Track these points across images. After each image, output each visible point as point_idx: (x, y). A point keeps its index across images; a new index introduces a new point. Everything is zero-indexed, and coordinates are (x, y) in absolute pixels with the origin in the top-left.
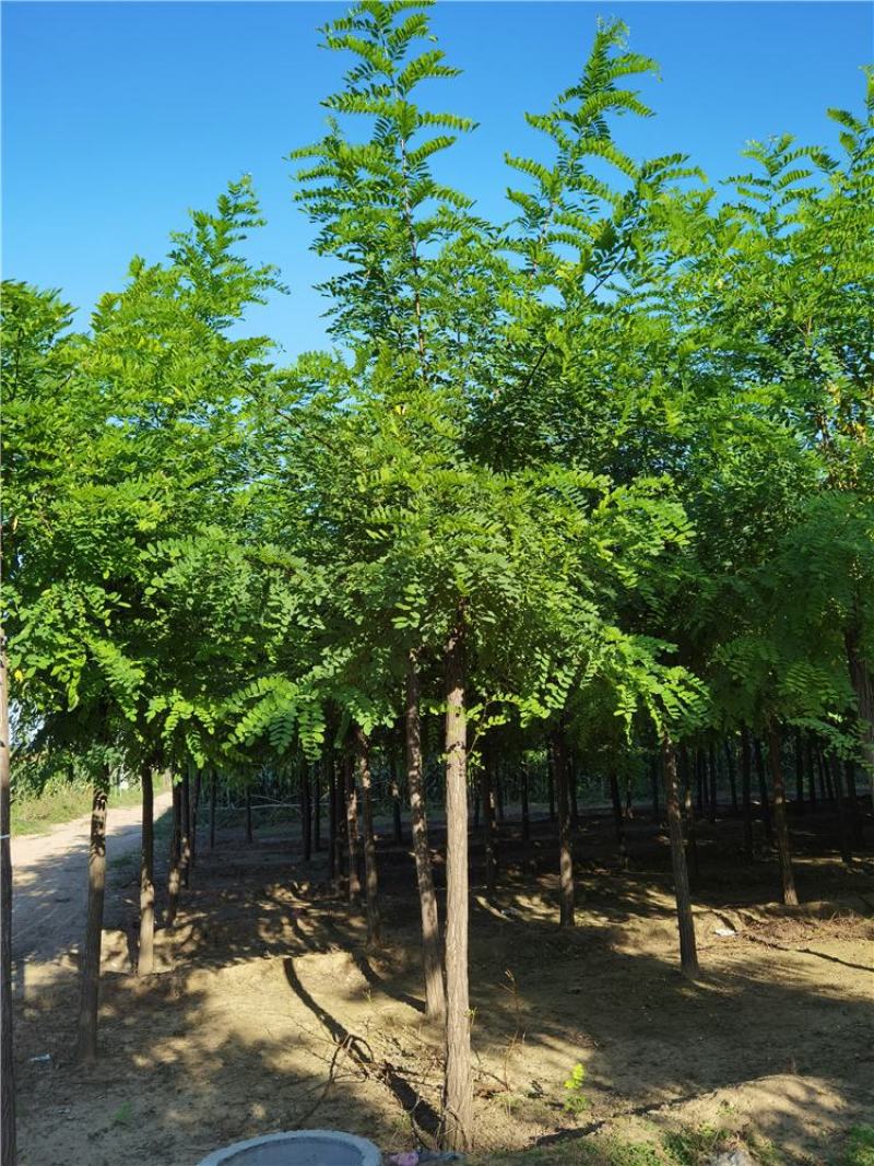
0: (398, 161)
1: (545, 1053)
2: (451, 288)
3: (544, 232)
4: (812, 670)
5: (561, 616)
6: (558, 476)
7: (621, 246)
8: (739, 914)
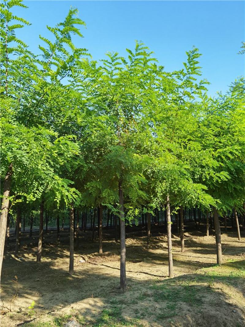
0: (4, 28)
1: (25, 299)
2: (19, 70)
3: (49, 61)
4: (110, 191)
5: (42, 171)
6: (43, 130)
7: (69, 70)
8: (87, 256)
